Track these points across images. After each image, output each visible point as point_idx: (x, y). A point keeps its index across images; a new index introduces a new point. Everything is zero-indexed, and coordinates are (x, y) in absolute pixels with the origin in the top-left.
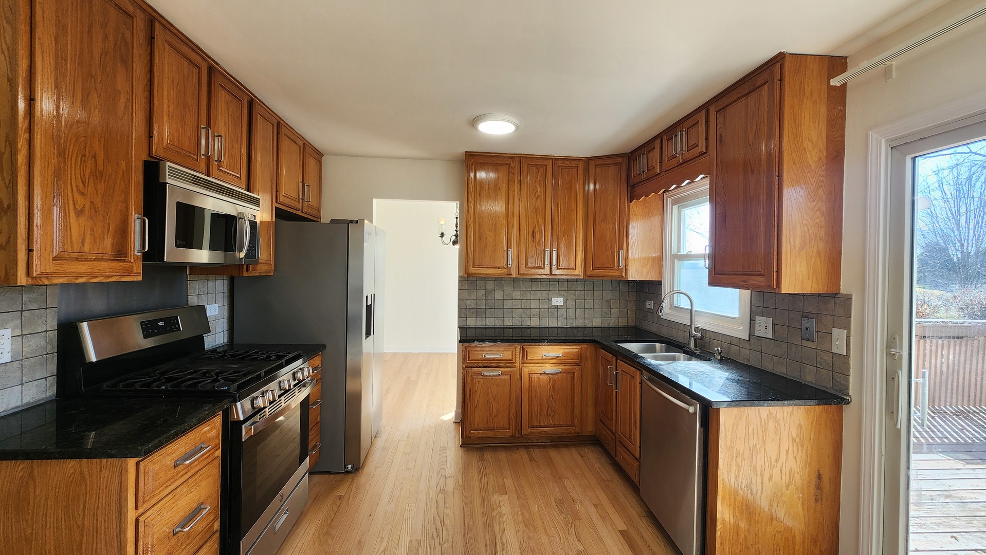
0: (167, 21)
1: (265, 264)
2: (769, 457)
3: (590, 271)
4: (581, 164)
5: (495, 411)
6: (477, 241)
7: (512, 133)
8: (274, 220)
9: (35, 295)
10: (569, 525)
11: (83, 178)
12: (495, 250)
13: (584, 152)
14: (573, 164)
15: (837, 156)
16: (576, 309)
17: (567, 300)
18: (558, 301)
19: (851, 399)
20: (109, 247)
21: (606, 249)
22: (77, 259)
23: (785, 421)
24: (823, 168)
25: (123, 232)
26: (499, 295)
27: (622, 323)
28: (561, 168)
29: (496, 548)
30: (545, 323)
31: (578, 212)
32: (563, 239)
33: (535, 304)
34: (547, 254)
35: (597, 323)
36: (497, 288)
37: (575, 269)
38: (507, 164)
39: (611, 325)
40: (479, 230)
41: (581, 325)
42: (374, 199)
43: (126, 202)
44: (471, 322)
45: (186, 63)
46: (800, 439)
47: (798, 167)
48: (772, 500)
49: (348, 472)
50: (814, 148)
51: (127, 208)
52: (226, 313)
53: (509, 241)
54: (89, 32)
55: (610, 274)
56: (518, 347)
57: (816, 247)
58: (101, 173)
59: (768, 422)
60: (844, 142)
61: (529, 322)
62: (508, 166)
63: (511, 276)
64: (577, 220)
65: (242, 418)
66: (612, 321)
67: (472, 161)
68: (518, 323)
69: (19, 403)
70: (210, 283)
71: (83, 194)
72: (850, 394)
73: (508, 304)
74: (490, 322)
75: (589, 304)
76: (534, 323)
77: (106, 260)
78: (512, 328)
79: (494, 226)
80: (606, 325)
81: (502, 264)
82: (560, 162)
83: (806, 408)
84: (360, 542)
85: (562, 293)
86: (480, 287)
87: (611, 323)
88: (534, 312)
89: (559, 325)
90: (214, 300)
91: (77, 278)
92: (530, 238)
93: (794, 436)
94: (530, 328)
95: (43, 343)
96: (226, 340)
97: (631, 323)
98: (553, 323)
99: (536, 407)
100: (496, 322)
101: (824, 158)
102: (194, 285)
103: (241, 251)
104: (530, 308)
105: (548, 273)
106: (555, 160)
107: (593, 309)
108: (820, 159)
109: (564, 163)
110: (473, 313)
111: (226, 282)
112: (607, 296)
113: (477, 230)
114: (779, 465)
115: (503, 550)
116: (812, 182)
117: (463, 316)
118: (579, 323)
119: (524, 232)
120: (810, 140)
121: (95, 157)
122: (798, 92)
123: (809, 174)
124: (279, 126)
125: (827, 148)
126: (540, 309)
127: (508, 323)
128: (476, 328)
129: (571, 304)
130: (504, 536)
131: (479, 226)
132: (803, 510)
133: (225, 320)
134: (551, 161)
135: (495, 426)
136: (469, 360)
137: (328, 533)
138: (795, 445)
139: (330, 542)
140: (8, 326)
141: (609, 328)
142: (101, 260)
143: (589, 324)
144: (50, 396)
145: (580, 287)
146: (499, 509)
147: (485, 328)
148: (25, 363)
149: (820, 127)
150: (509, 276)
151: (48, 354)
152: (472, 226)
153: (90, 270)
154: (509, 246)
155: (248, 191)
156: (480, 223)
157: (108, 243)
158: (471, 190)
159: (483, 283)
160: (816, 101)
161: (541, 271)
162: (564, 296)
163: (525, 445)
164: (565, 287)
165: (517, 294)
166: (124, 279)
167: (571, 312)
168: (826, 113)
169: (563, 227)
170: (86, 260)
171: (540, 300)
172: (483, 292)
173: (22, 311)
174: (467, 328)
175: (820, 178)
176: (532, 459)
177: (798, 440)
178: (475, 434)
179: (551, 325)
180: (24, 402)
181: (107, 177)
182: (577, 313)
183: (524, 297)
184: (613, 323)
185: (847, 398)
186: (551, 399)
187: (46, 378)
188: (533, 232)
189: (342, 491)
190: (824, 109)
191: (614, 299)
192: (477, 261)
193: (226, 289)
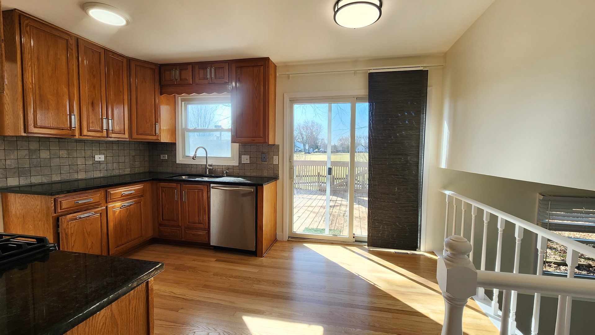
3: (135, 136)
4: (125, 61)
7: (122, 26)
12: (58, 113)
14: (120, 58)
16: (113, 163)
17: (107, 157)
18: (100, 158)
19: (280, 178)
26: (44, 154)
27: (142, 170)
30: (91, 175)
31: (125, 94)
32: (116, 111)
33: (80, 161)
34: (105, 121)
35: (128, 171)
36: (42, 148)
37: (124, 134)
38: (65, 39)
40: (40, 92)
41: (117, 174)
44: (14, 181)
53: (71, 107)
55: (150, 138)
61: (76, 176)
62: (66, 41)
66: (136, 169)
68: (66, 177)
72: (279, 176)
73: (55, 162)
74: (37, 179)
75: (122, 159)
76: (82, 176)
78: (60, 182)
81: (66, 127)
85: (103, 151)
87: (136, 171)
88: (80, 167)
89: (102, 175)
94: (78, 180)
97: (147, 170)
98: (97, 174)
100: (43, 178)
104: (76, 164)
105: (106, 136)
106: (106, 50)
107: (125, 162)
110: (15, 172)
112: (133, 153)
113: (38, 91)
118: (116, 172)
126: (86, 165)
127: (56, 178)
128: (19, 186)
129: (110, 159)
136: (61, 209)
141: (135, 174)
143: (122, 172)
145: (115, 147)
154: (71, 111)
162: (104, 153)
164: (105, 147)
165: (63, 153)
167: (110, 165)
169: (115, 103)
171: (85, 157)
179: (95, 176)
182: (114, 166)
183: (70, 155)
184: (137, 170)
186: (128, 223)
191: (137, 155)
192: (38, 121)
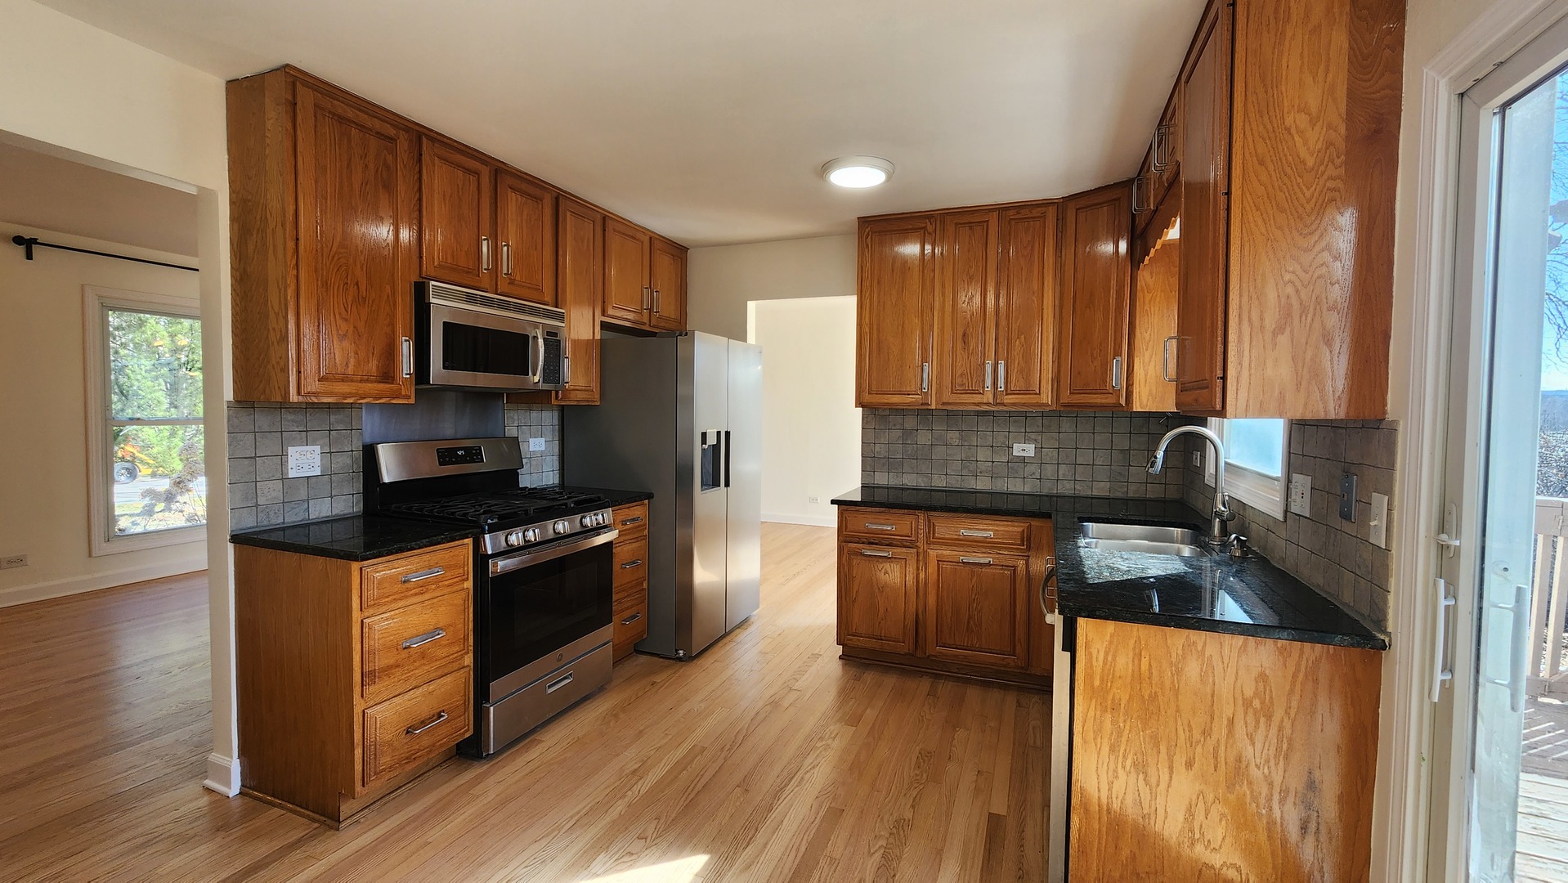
0: (436, 133)
1: (584, 390)
2: (1186, 722)
3: (1067, 397)
4: (1051, 212)
5: (882, 611)
6: (875, 354)
7: (881, 184)
8: (598, 336)
9: (341, 417)
10: (916, 785)
11: (346, 306)
12: (901, 367)
13: (1055, 190)
14: (1036, 212)
15: (1377, 132)
16: (1058, 464)
17: (1042, 448)
18: (1024, 449)
19: (1390, 641)
20: (374, 369)
21: (1092, 355)
22: (343, 381)
23: (1226, 662)
24: (1338, 162)
25: (390, 354)
26: (924, 438)
28: (1013, 222)
29: (790, 781)
30: (1003, 486)
31: (1045, 295)
32: (1017, 342)
33: (983, 454)
34: (989, 369)
35: (1101, 489)
36: (922, 427)
37: (1040, 394)
38: (921, 228)
39: (1131, 495)
40: (878, 336)
41: (1070, 492)
42: (748, 302)
43: (392, 325)
44: (881, 479)
45: (460, 173)
46: (1262, 703)
47: (1271, 167)
48: (1193, 803)
49: (680, 659)
50: (1313, 126)
51: (394, 332)
52: (556, 450)
53: (924, 350)
54: (349, 166)
55: (1099, 401)
56: (922, 516)
57: (1317, 325)
58: (364, 299)
59: (1184, 658)
60: (1399, 99)
61: (973, 482)
62: (922, 231)
63: (929, 407)
64: (1043, 309)
65: (490, 552)
66: (1132, 488)
67: (867, 230)
68: (954, 483)
69: (329, 514)
70: (534, 414)
71: (346, 320)
72: (1389, 630)
73: (939, 452)
74: (909, 480)
75: (1084, 457)
76: (982, 484)
77: (372, 382)
78: (945, 491)
79: (900, 328)
80: (1120, 495)
81: (913, 388)
82: (1011, 212)
83: (1279, 645)
84: (641, 732)
85: (1033, 436)
86: (894, 425)
87: (1131, 492)
88: (982, 466)
89: (1027, 489)
90: (540, 433)
91: (345, 398)
92: (960, 344)
93: (1249, 693)
94: (976, 492)
95: (349, 461)
96: (557, 481)
98: (1016, 486)
99: (949, 615)
100: (920, 480)
101: (1341, 144)
102: (512, 415)
103: (534, 375)
104: (974, 459)
105: (991, 401)
106: (1003, 210)
107: (1093, 465)
108: (1329, 144)
109: (1018, 213)
110: (884, 465)
111: (556, 414)
112: (1122, 442)
113: (875, 335)
114: (1211, 742)
115: (797, 786)
116: (1308, 194)
117: (868, 468)
118: (1066, 488)
119: (948, 335)
120: (1303, 109)
121: (357, 284)
122: (1272, 18)
123: (1299, 180)
124: (605, 222)
125: (1350, 117)
126: (993, 462)
127: (939, 482)
128: (888, 488)
129: (1050, 454)
130: (812, 772)
131: (878, 329)
132: (1269, 840)
133: (556, 458)
134: (995, 214)
135: (883, 635)
136: (845, 531)
137: (616, 716)
138: (1250, 711)
139: (612, 724)
140: (317, 443)
142: (367, 381)
143: (1082, 490)
144: (357, 512)
145: (1067, 426)
146: (830, 740)
147: (902, 489)
148: (334, 478)
149: (1329, 79)
150: (925, 407)
151: (354, 472)
152: (867, 330)
153: (354, 391)
154: (924, 359)
155: (557, 307)
156: (878, 325)
157: (373, 366)
158: (865, 275)
159: (899, 419)
160: (1320, 26)
161: (977, 398)
162: (1035, 440)
163: (936, 674)
164: (1038, 426)
165: (953, 436)
166: (394, 401)
167: (1049, 470)
168: (1346, 46)
169: (1016, 323)
170: (352, 381)
171: (992, 446)
172: (900, 433)
173: (330, 430)
174: (874, 487)
175: (1330, 184)
176: (932, 693)
177: (1257, 703)
178: (856, 641)
179: (1012, 489)
180: (334, 514)
181: (370, 302)
182: (1060, 473)
183: (965, 441)
185: (1382, 637)
186: (975, 605)
187: (353, 494)
188: (964, 335)
189: (658, 679)
190: (1340, 39)
191: (1136, 447)
192: (874, 383)
193: (556, 422)
